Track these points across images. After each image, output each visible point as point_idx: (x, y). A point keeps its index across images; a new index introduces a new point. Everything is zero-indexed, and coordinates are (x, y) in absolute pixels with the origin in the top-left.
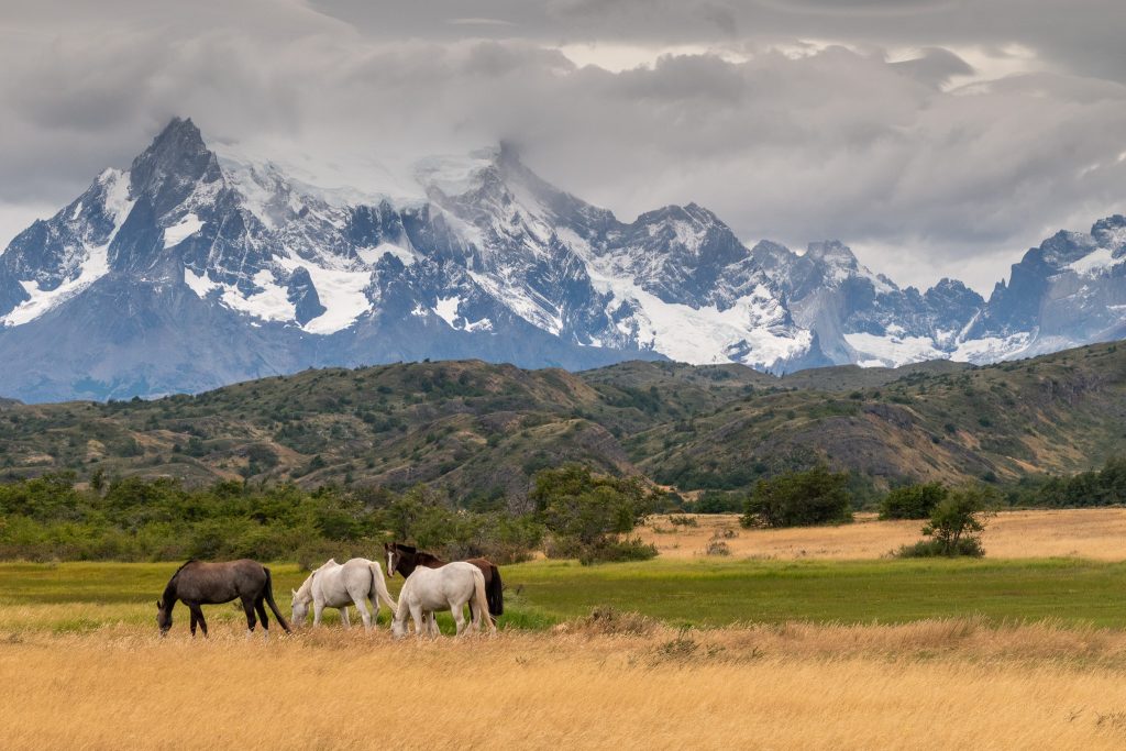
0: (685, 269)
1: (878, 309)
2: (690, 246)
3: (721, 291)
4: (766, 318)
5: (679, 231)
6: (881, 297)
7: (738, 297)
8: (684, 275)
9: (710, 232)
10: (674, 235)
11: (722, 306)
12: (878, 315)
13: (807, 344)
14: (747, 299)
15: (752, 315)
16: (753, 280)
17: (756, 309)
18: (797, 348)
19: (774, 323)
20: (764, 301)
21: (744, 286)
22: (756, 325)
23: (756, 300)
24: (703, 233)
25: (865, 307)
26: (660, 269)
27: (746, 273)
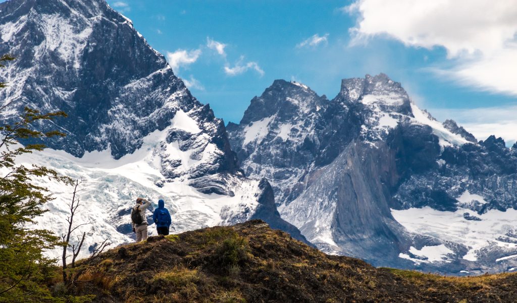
0: (59, 92)
1: (444, 171)
2: (65, 55)
3: (118, 125)
4: (188, 165)
5: (49, 31)
6: (449, 154)
7: (145, 132)
8: (56, 101)
9: (100, 30)
10: (39, 38)
11: (120, 150)
12: (445, 179)
13: (253, 203)
14: (161, 136)
15: (164, 160)
16: (171, 103)
17: (173, 151)
18: (236, 210)
19: (202, 172)
20: (186, 137)
21: (154, 115)
22: (171, 176)
23: (173, 137)
24: (87, 33)
25: (425, 168)
26: (18, 94)
27: (158, 94)
